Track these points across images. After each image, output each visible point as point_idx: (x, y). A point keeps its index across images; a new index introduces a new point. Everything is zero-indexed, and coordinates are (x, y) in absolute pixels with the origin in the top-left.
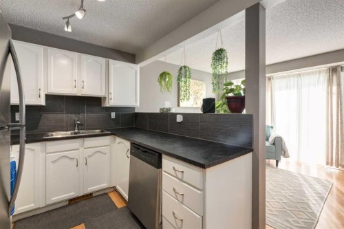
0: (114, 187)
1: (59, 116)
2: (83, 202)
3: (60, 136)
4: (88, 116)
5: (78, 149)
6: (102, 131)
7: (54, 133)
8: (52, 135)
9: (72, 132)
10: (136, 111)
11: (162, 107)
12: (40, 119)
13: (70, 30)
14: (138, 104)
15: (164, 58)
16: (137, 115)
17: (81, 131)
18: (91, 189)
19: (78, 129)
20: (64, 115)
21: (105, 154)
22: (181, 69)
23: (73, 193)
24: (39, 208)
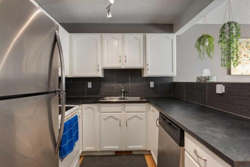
0: (150, 151)
1: (112, 85)
2: (124, 157)
3: (114, 100)
4: (131, 85)
5: (121, 112)
6: (142, 99)
7: (107, 98)
8: (107, 99)
9: (120, 97)
10: (174, 80)
11: (199, 76)
12: (100, 87)
13: (110, 16)
14: (174, 74)
15: (202, 19)
16: (175, 85)
17: (126, 98)
18: (131, 147)
19: (124, 96)
20: (115, 84)
21: (142, 119)
22: (224, 27)
23: (118, 147)
24: (96, 152)
